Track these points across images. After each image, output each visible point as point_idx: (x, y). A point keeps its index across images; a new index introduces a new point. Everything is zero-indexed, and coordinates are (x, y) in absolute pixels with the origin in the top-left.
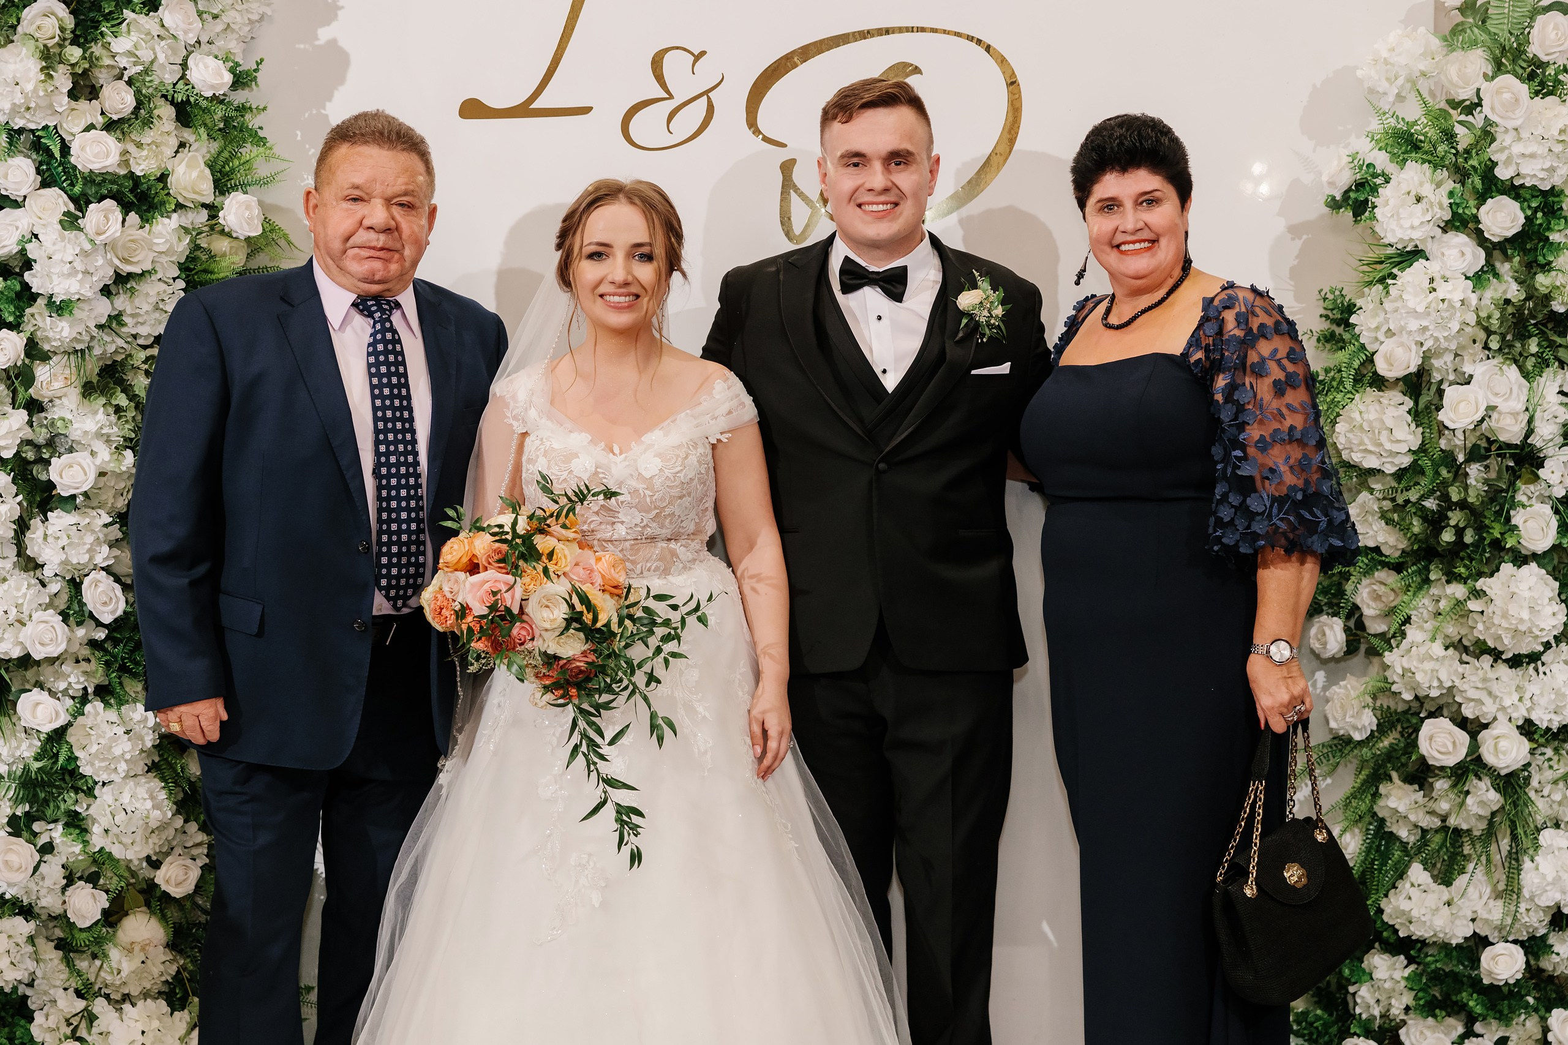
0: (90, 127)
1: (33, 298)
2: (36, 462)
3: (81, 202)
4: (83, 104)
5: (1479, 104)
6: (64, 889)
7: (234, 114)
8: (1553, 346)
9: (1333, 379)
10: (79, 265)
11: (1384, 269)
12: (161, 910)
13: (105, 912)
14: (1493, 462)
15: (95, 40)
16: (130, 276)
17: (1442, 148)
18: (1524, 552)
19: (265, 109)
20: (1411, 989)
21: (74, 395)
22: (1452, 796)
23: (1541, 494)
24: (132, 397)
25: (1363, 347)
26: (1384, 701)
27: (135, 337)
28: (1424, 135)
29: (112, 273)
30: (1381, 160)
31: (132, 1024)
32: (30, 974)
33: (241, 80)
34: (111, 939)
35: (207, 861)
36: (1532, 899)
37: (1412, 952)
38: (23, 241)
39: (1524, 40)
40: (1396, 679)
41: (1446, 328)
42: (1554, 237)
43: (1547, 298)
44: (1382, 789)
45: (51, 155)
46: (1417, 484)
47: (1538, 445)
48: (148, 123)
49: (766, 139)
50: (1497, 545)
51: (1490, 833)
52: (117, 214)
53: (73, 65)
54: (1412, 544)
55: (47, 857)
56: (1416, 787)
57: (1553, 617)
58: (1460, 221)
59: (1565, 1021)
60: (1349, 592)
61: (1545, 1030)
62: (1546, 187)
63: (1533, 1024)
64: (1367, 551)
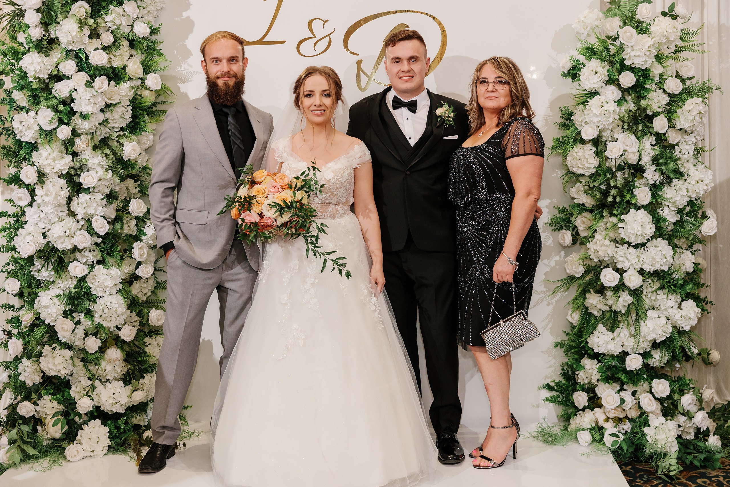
0: (97, 49)
1: (75, 113)
2: (75, 175)
3: (93, 77)
4: (94, 41)
5: (618, 38)
6: (84, 339)
7: (151, 44)
8: (647, 127)
9: (565, 140)
10: (92, 101)
11: (584, 99)
12: (121, 346)
13: (100, 348)
14: (626, 171)
15: (99, 17)
16: (111, 104)
17: (604, 54)
18: (638, 205)
19: (162, 42)
20: (599, 372)
21: (90, 149)
22: (614, 298)
23: (644, 183)
24: (112, 151)
25: (576, 128)
26: (587, 262)
27: (113, 128)
28: (598, 49)
29: (104, 103)
30: (582, 59)
31: (110, 390)
32: (71, 372)
33: (154, 31)
34: (102, 357)
35: (139, 327)
36: (644, 337)
37: (600, 358)
38: (71, 92)
39: (634, 13)
40: (591, 253)
41: (608, 121)
42: (647, 86)
43: (645, 109)
44: (587, 295)
45: (82, 60)
46: (598, 179)
47: (643, 164)
48: (118, 47)
49: (352, 53)
50: (628, 202)
51: (628, 312)
52: (106, 81)
53: (90, 26)
54: (597, 202)
55: (78, 326)
56: (600, 295)
57: (650, 229)
58: (612, 81)
59: (659, 384)
60: (573, 221)
61: (651, 387)
62: (643, 68)
63: (646, 385)
64: (579, 205)
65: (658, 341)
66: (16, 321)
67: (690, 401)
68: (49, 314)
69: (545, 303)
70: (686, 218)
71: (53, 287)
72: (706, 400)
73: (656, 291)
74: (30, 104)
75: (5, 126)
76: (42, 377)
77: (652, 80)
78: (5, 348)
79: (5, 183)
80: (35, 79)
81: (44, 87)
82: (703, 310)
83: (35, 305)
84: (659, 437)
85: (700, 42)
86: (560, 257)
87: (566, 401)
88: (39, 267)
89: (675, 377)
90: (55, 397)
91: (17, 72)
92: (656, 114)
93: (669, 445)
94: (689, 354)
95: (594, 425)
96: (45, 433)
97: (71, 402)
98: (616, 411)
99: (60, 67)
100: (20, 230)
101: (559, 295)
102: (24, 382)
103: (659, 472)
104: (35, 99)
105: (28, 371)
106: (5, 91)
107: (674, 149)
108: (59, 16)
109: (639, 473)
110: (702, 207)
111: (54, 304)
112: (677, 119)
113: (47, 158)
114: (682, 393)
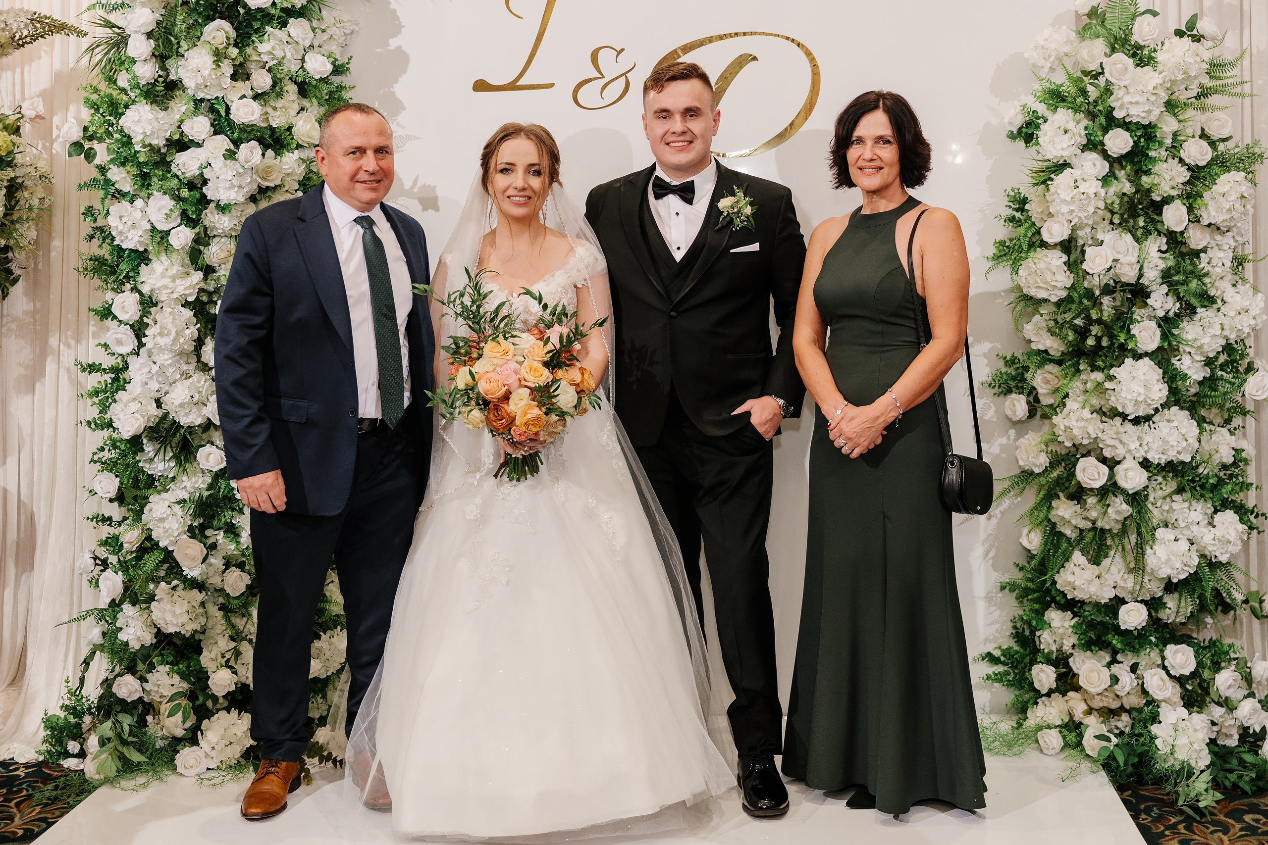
0: (244, 97)
1: (209, 202)
2: (208, 303)
3: (237, 143)
4: (240, 84)
5: (1103, 73)
6: (224, 572)
7: (334, 89)
8: (1153, 221)
9: (1015, 244)
10: (236, 182)
11: (1046, 175)
13: (248, 587)
14: (1118, 295)
15: (248, 45)
16: (268, 188)
17: (1079, 100)
18: (1139, 351)
19: (353, 88)
20: (1076, 633)
22: (1099, 508)
23: (1149, 315)
25: (1034, 224)
26: (1053, 447)
28: (1068, 92)
29: (256, 186)
30: (1041, 109)
32: (202, 627)
33: (338, 70)
36: (1152, 574)
37: (1076, 609)
38: (201, 168)
39: (1129, 32)
40: (1060, 433)
41: (1086, 211)
42: (1152, 154)
43: (1149, 191)
44: (1054, 503)
45: (221, 116)
46: (1070, 310)
47: (1146, 283)
48: (280, 95)
50: (1123, 347)
51: (1124, 532)
52: (259, 150)
53: (233, 59)
54: (1068, 348)
55: (212, 552)
56: (1076, 502)
57: (1160, 392)
58: (1092, 145)
59: (1176, 652)
60: (1029, 379)
61: (1163, 658)
62: (1146, 122)
63: (1155, 655)
64: (1039, 352)
65: (1175, 581)
66: (113, 543)
67: (1230, 682)
68: (167, 531)
70: (1220, 373)
71: (173, 487)
72: (1259, 680)
73: (1170, 495)
74: (136, 187)
75: (97, 225)
76: (156, 635)
77: (1161, 144)
78: (95, 587)
79: (98, 318)
80: (144, 146)
81: (159, 159)
82: (1251, 528)
83: (143, 517)
84: (1177, 742)
85: (1238, 79)
86: (1008, 438)
87: (1019, 681)
88: (152, 454)
89: (1204, 640)
90: (176, 668)
91: (117, 136)
92: (1167, 200)
93: (1194, 755)
94: (1228, 600)
95: (1066, 720)
96: (158, 727)
97: (201, 676)
98: (1103, 698)
99: (185, 128)
100: (120, 392)
102: (126, 644)
103: (1180, 803)
105: (132, 625)
106: (97, 167)
107: (1198, 257)
108: (183, 43)
109: (1144, 803)
110: (1248, 355)
111: (174, 515)
112: (1203, 208)
113: (163, 276)
114: (1217, 667)
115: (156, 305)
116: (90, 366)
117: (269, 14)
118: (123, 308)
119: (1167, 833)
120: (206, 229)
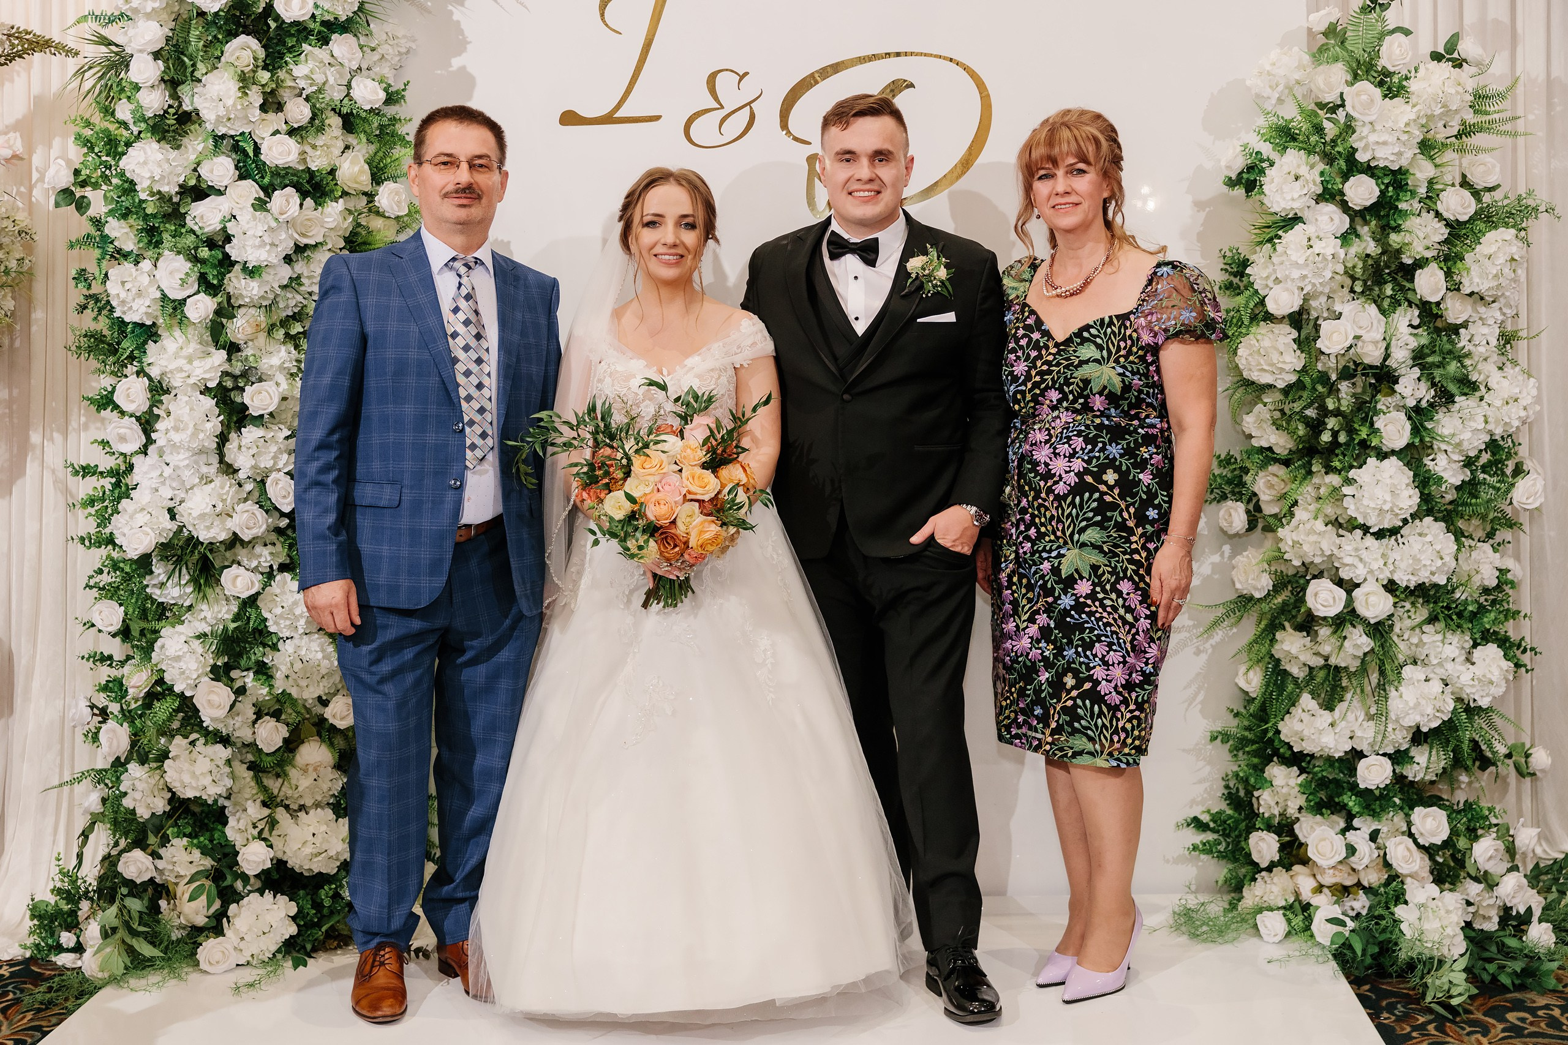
0: (277, 132)
1: (233, 264)
2: (233, 389)
3: (268, 190)
4: (271, 116)
5: (1343, 105)
6: (254, 722)
7: (387, 123)
8: (1402, 289)
9: (1233, 317)
10: (267, 239)
11: (1271, 232)
12: (330, 739)
13: (285, 740)
14: (1359, 380)
15: (281, 67)
16: (306, 246)
17: (1314, 139)
18: (1385, 449)
19: (410, 121)
20: (1304, 793)
21: (261, 336)
22: (1333, 640)
23: (1397, 405)
25: (1256, 291)
26: (1277, 567)
27: (310, 294)
28: (1300, 129)
29: (292, 244)
30: (1267, 149)
31: (306, 829)
32: (228, 790)
33: (392, 98)
34: (291, 762)
36: (1397, 721)
37: (1304, 764)
38: (224, 221)
39: (1375, 55)
40: (1287, 549)
41: (1321, 276)
42: (1402, 206)
43: (1399, 252)
44: (1279, 635)
45: (246, 155)
46: (1300, 397)
47: (1394, 366)
48: (321, 130)
49: (796, 139)
50: (1364, 444)
51: (1363, 669)
52: (296, 198)
53: (263, 86)
54: (1298, 445)
55: (242, 698)
56: (1305, 634)
57: (1410, 499)
58: (1329, 195)
59: (1426, 816)
60: (1248, 482)
61: (1409, 824)
62: (1395, 167)
63: (1399, 821)
64: (1262, 450)
66: (115, 688)
67: (1491, 852)
68: (183, 673)
69: (1190, 650)
70: (1482, 476)
71: (190, 618)
72: (1524, 849)
73: (1420, 625)
74: (141, 245)
75: (92, 292)
76: (170, 801)
77: (1413, 193)
78: (94, 742)
79: (93, 408)
80: (152, 194)
81: (170, 210)
82: (1517, 665)
83: (153, 655)
84: (1426, 926)
85: (1508, 114)
86: (1222, 555)
87: (1233, 852)
88: (163, 578)
89: (1458, 802)
90: (195, 841)
91: (115, 181)
92: (1420, 264)
93: (1446, 942)
94: (1489, 754)
95: (1291, 900)
96: (175, 914)
97: (227, 850)
98: (1337, 873)
99: (203, 171)
100: (124, 501)
101: (1219, 635)
103: (1429, 999)
104: (152, 236)
105: (140, 788)
106: (91, 219)
107: (1457, 334)
108: (200, 65)
109: (1386, 998)
110: (1516, 454)
111: (193, 652)
112: (1465, 274)
113: (176, 356)
114: (1473, 835)
115: (167, 392)
116: (83, 468)
117: (305, 28)
118: (128, 396)
119: (1414, 1034)
120: (229, 297)
